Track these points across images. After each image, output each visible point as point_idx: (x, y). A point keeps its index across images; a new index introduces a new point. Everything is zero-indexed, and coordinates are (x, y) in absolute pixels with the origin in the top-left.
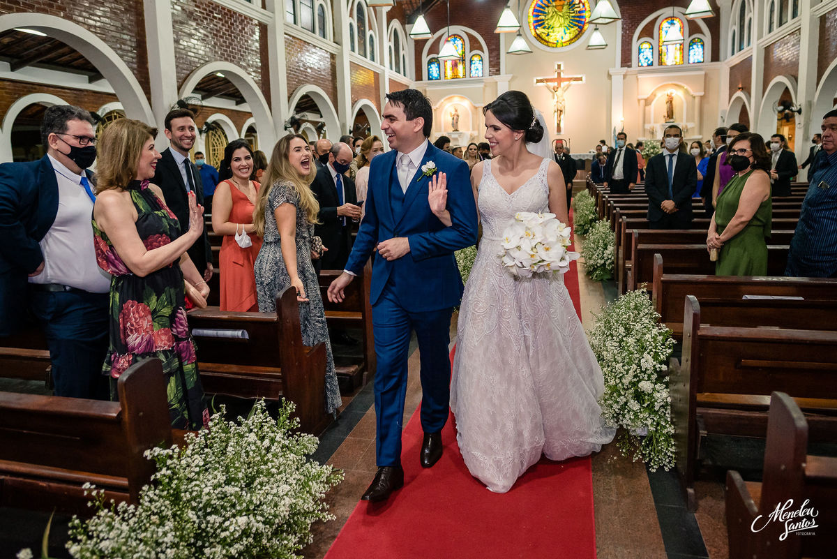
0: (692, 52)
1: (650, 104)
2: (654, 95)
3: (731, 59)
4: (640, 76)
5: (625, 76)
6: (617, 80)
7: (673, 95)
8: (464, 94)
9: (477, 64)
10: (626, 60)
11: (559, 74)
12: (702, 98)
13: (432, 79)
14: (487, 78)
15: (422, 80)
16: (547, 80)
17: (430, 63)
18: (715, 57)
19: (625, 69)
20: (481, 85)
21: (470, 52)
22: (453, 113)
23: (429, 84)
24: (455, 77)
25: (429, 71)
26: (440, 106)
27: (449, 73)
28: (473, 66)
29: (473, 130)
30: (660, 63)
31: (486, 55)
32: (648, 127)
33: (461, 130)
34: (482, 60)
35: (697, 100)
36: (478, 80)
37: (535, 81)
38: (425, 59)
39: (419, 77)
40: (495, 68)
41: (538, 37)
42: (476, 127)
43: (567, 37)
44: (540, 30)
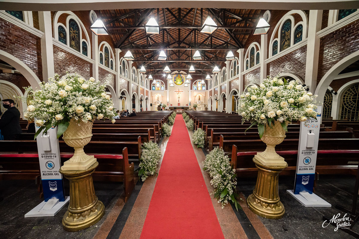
0: (203, 88)
1: (196, 97)
2: (196, 95)
3: (209, 90)
4: (194, 92)
6: (190, 92)
7: (200, 96)
8: (160, 93)
10: (191, 89)
11: (179, 90)
12: (205, 96)
13: (153, 90)
14: (165, 90)
16: (177, 91)
17: (153, 87)
18: (207, 89)
21: (161, 85)
22: (158, 97)
24: (158, 90)
26: (155, 96)
27: (157, 89)
28: (162, 88)
30: (198, 90)
31: (164, 86)
32: (195, 101)
33: (159, 100)
36: (163, 91)
37: (174, 91)
38: (152, 86)
39: (150, 89)
40: (166, 88)
41: (175, 83)
42: (162, 100)
43: (180, 83)
44: (175, 82)
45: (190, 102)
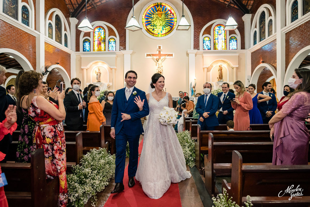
0: (231, 44)
1: (210, 71)
2: (212, 66)
4: (204, 55)
5: (196, 55)
7: (222, 66)
8: (105, 61)
9: (112, 44)
10: (196, 46)
11: (160, 51)
12: (237, 68)
13: (85, 51)
14: (118, 51)
15: (79, 51)
16: (153, 55)
17: (85, 41)
18: (243, 47)
19: (196, 51)
20: (115, 56)
21: (109, 36)
22: (97, 71)
23: (84, 54)
24: (100, 50)
25: (84, 46)
26: (90, 67)
27: (96, 48)
28: (110, 44)
29: (110, 82)
30: (215, 48)
31: (118, 39)
34: (115, 42)
35: (235, 70)
36: (114, 53)
37: (146, 55)
38: (82, 39)
39: (78, 49)
40: (123, 44)
41: (148, 30)
42: (111, 80)
43: (164, 32)
44: (149, 27)
45: (193, 85)
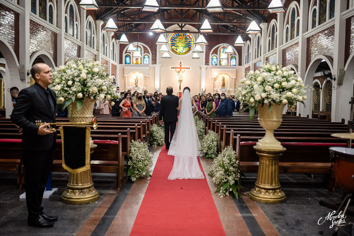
0: (232, 61)
1: (216, 80)
2: (217, 77)
3: (245, 66)
4: (213, 69)
5: (206, 69)
6: (203, 70)
7: (225, 77)
8: (140, 71)
9: (147, 59)
10: (207, 63)
11: (181, 66)
12: (235, 79)
13: (127, 64)
14: (151, 65)
15: (122, 64)
16: (176, 68)
17: (126, 56)
18: (240, 64)
19: (207, 66)
20: (148, 68)
21: (144, 53)
22: (136, 79)
23: (126, 66)
24: (137, 63)
25: (125, 60)
26: (130, 75)
27: (135, 62)
28: (145, 59)
29: (144, 86)
30: (220, 65)
31: (151, 56)
32: (215, 89)
33: (139, 86)
34: (149, 57)
35: (233, 80)
36: (147, 66)
37: (171, 68)
38: (124, 55)
39: (121, 62)
40: (154, 61)
41: (173, 50)
42: (146, 85)
43: (184, 51)
44: (173, 47)
45: (204, 90)
